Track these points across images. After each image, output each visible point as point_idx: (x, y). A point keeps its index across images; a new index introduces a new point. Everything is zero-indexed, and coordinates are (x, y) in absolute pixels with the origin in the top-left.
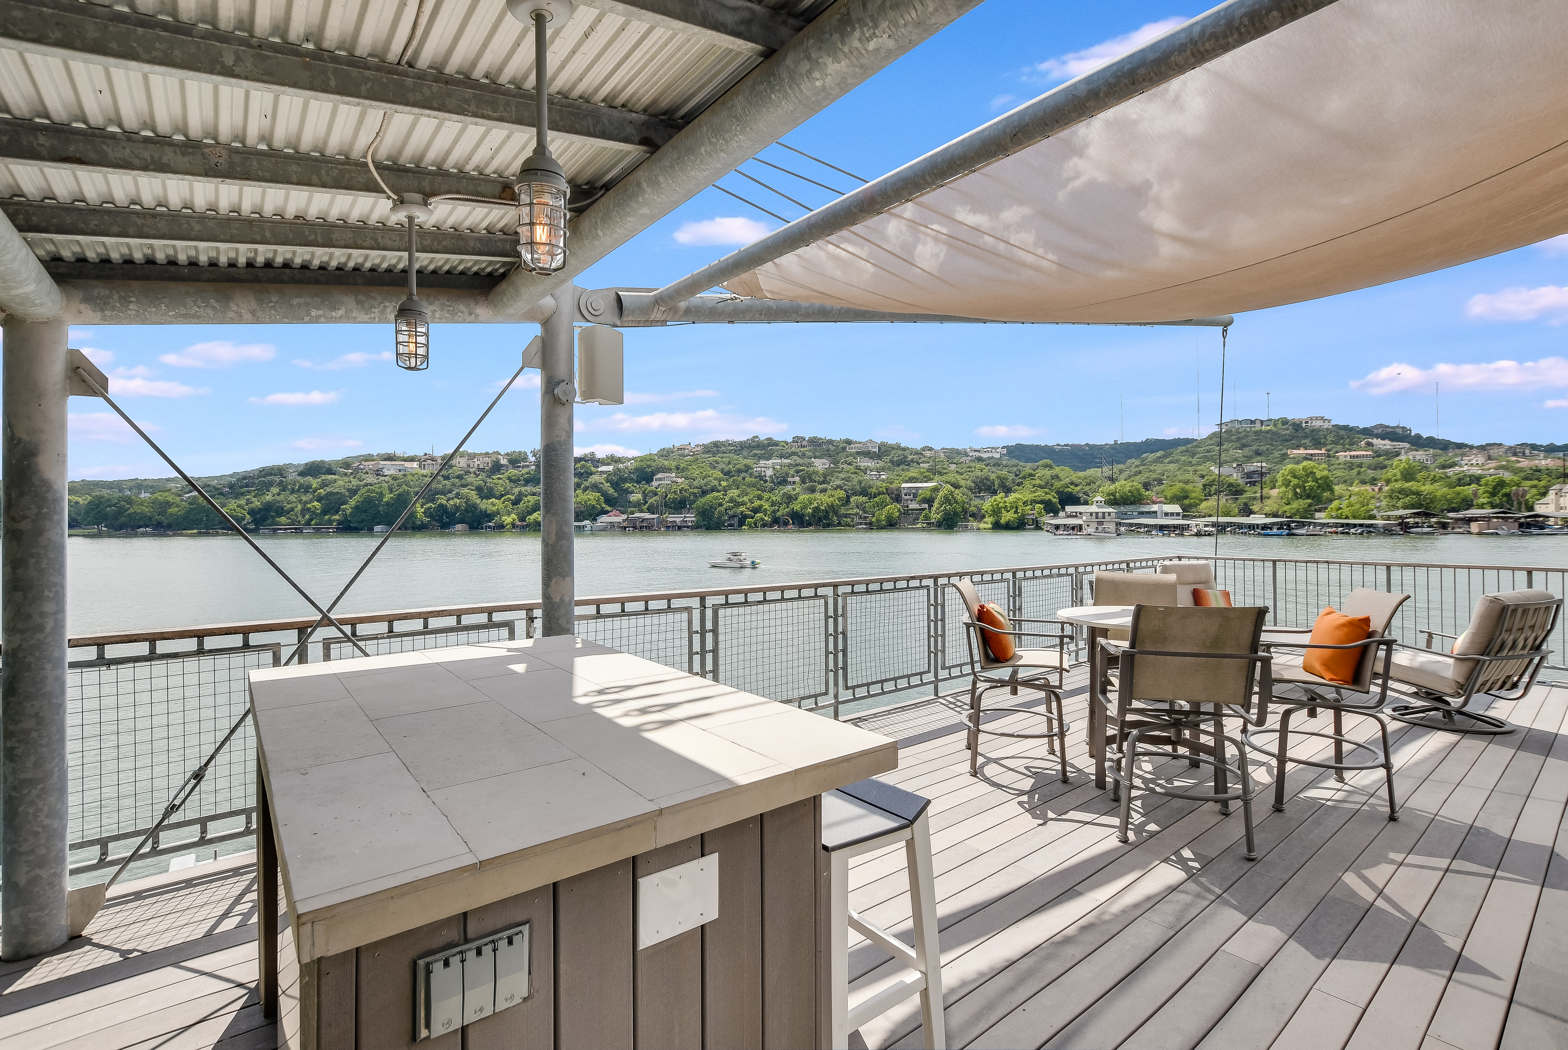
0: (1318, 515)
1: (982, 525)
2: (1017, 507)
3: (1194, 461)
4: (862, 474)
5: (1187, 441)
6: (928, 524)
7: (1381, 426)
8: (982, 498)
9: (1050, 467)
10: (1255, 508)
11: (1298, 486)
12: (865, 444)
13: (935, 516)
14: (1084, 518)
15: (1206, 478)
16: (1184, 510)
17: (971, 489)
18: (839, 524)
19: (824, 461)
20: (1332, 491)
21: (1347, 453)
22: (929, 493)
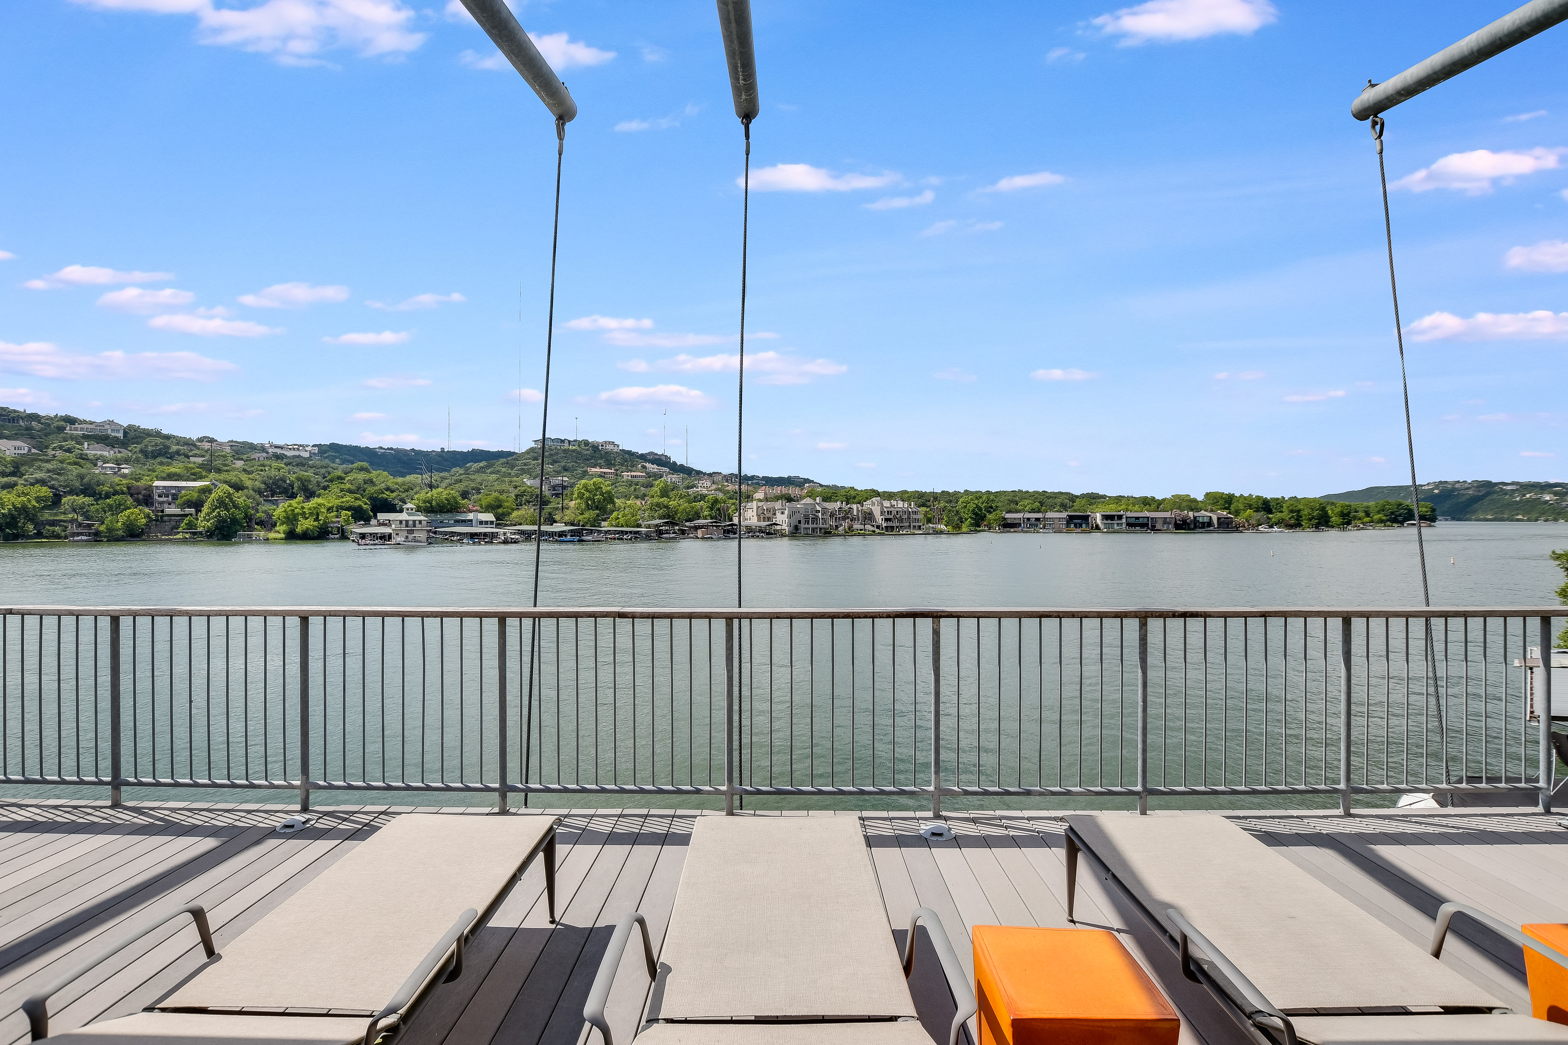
0: (603, 523)
1: (272, 535)
2: (318, 515)
3: (513, 473)
4: (89, 465)
5: (510, 454)
6: (194, 534)
7: (652, 453)
8: (276, 503)
9: (367, 470)
10: (557, 517)
11: (589, 499)
12: (102, 424)
13: (203, 523)
14: (393, 526)
15: (519, 488)
16: (497, 519)
17: (260, 492)
18: (39, 535)
19: (18, 443)
20: (614, 503)
21: (629, 473)
22: (195, 495)
